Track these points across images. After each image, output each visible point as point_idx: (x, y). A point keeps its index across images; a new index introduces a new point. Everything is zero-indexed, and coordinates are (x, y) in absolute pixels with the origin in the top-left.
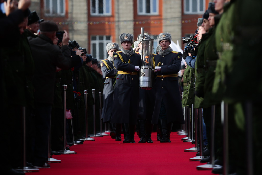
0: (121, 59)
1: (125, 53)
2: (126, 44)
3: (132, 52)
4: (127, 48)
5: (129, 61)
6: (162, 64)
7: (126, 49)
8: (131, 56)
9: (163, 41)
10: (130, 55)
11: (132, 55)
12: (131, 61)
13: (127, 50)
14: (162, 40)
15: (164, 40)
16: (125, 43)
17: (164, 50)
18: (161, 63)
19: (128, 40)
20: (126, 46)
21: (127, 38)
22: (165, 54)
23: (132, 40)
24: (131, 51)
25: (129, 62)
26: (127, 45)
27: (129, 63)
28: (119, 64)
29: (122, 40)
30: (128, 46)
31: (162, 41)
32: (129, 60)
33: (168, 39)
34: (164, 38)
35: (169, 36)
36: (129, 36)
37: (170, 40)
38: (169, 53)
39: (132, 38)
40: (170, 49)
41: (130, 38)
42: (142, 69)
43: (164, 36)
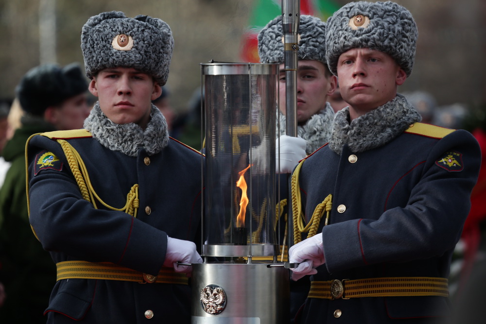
0: (81, 183)
1: (112, 143)
2: (122, 84)
3: (152, 137)
4: (122, 110)
5: (133, 195)
6: (342, 208)
7: (119, 117)
8: (146, 160)
9: (351, 53)
10: (143, 154)
11: (153, 157)
12: (144, 199)
13: (121, 123)
14: (345, 49)
15: (355, 46)
16: (115, 76)
17: (356, 119)
18: (335, 205)
19: (136, 57)
20: (119, 99)
21: (129, 46)
22: (366, 141)
23: (158, 61)
24: (148, 131)
25: (128, 203)
26: (128, 94)
27: (127, 207)
28: (62, 212)
29: (97, 55)
30: (133, 100)
31: (343, 57)
32: (135, 188)
33: (386, 42)
34: (357, 36)
35: (394, 23)
36: (146, 34)
37: (402, 47)
38: (390, 136)
39: (163, 47)
40: (404, 112)
41: (149, 43)
42: (209, 269)
43: (361, 22)
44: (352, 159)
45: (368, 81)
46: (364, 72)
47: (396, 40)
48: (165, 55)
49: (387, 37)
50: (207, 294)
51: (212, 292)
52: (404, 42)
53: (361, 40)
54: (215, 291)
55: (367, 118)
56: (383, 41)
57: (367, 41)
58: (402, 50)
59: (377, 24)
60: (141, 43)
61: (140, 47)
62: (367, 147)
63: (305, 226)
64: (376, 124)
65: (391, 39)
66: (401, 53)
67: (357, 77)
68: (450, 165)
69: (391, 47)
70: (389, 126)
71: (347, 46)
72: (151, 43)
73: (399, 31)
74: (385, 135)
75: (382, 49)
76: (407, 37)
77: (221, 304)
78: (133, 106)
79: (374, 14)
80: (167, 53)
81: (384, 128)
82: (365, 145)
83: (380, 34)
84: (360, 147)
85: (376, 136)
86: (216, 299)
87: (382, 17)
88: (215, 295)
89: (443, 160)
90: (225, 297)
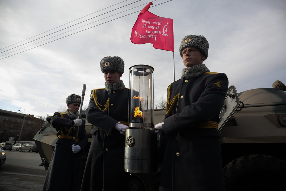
9: (185, 49)
14: (183, 49)
15: (186, 47)
18: (180, 96)
33: (196, 45)
34: (186, 44)
35: (199, 39)
36: (113, 61)
37: (202, 47)
38: (199, 74)
39: (119, 64)
40: (204, 68)
41: (114, 63)
42: (128, 131)
43: (188, 40)
44: (186, 81)
45: (191, 57)
46: (189, 54)
47: (199, 44)
48: (120, 66)
49: (196, 43)
50: (129, 139)
51: (130, 139)
52: (203, 45)
53: (188, 45)
54: (131, 138)
55: (192, 68)
56: (195, 45)
57: (189, 45)
58: (202, 48)
59: (193, 40)
60: (112, 63)
61: (111, 64)
62: (191, 77)
63: (170, 102)
64: (195, 70)
65: (198, 44)
66: (202, 49)
67: (187, 56)
68: (218, 86)
69: (198, 46)
70: (199, 72)
71: (184, 47)
72: (115, 63)
73: (200, 41)
74: (198, 74)
75: (195, 47)
76: (204, 44)
77: (133, 143)
78: (112, 80)
79: (192, 37)
80: (120, 65)
81: (198, 72)
82: (191, 76)
83: (194, 42)
84: (189, 77)
85: (195, 74)
86: (131, 141)
87: (195, 38)
88: (131, 140)
89: (216, 83)
90: (134, 140)
